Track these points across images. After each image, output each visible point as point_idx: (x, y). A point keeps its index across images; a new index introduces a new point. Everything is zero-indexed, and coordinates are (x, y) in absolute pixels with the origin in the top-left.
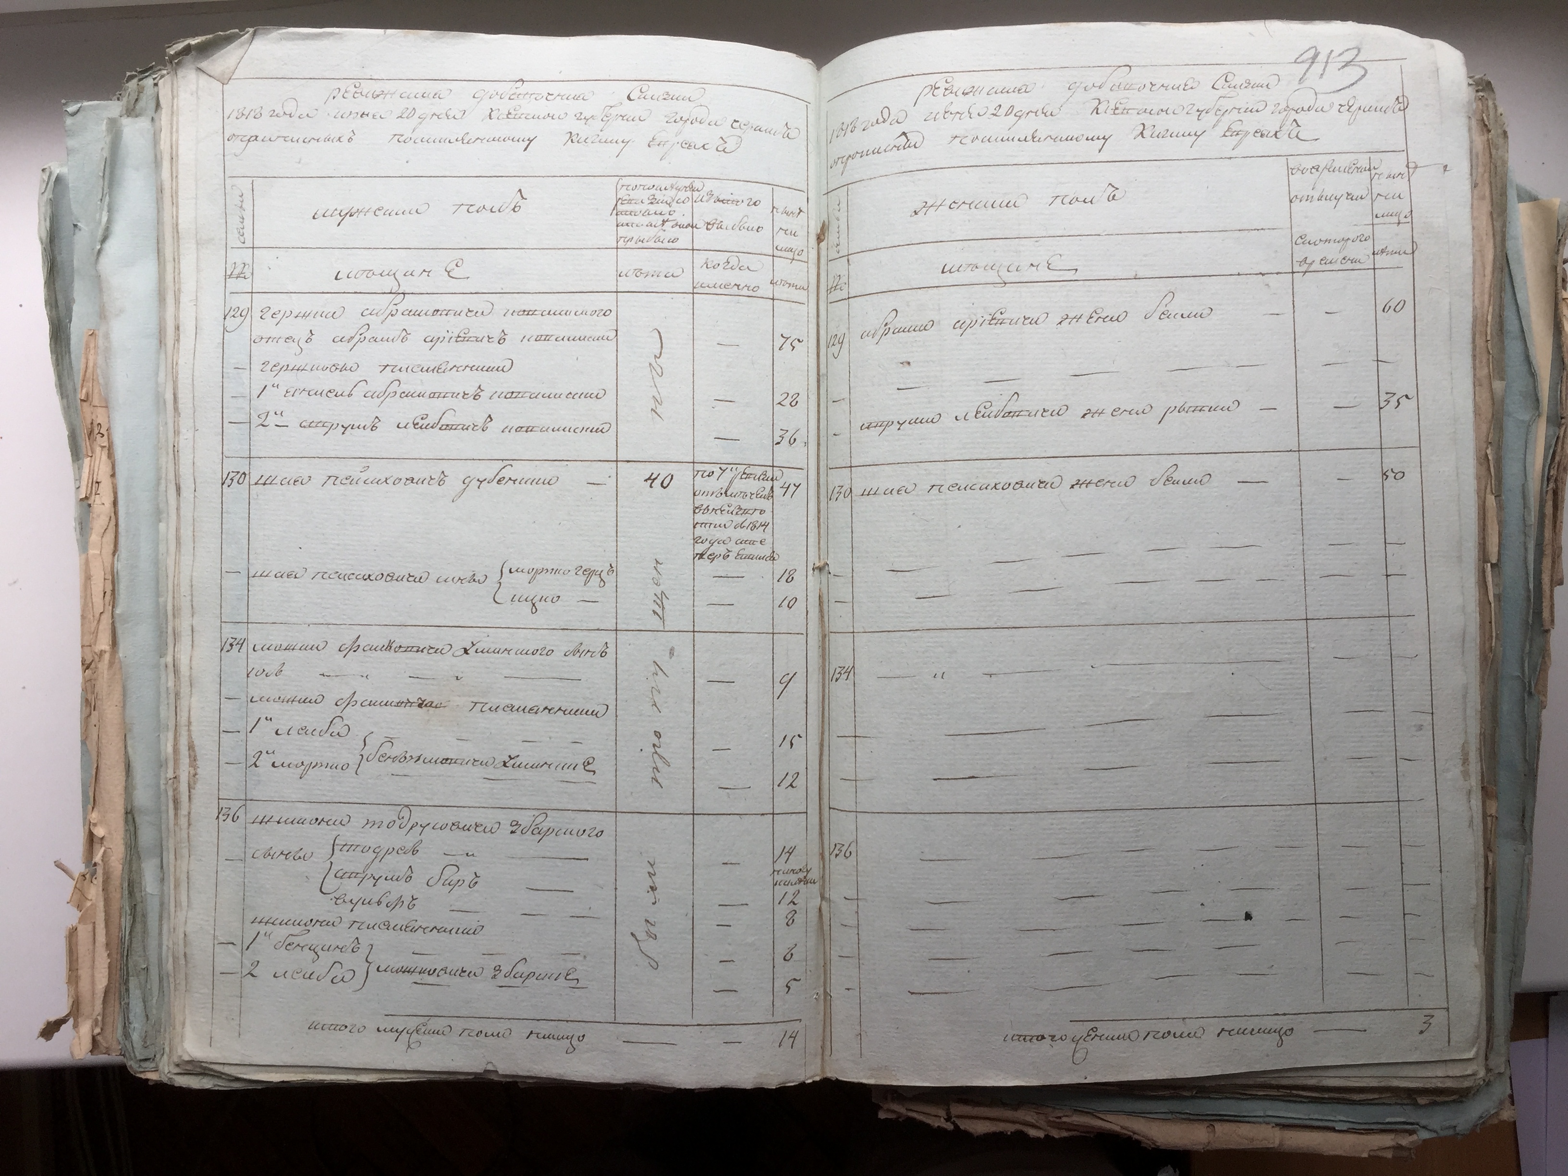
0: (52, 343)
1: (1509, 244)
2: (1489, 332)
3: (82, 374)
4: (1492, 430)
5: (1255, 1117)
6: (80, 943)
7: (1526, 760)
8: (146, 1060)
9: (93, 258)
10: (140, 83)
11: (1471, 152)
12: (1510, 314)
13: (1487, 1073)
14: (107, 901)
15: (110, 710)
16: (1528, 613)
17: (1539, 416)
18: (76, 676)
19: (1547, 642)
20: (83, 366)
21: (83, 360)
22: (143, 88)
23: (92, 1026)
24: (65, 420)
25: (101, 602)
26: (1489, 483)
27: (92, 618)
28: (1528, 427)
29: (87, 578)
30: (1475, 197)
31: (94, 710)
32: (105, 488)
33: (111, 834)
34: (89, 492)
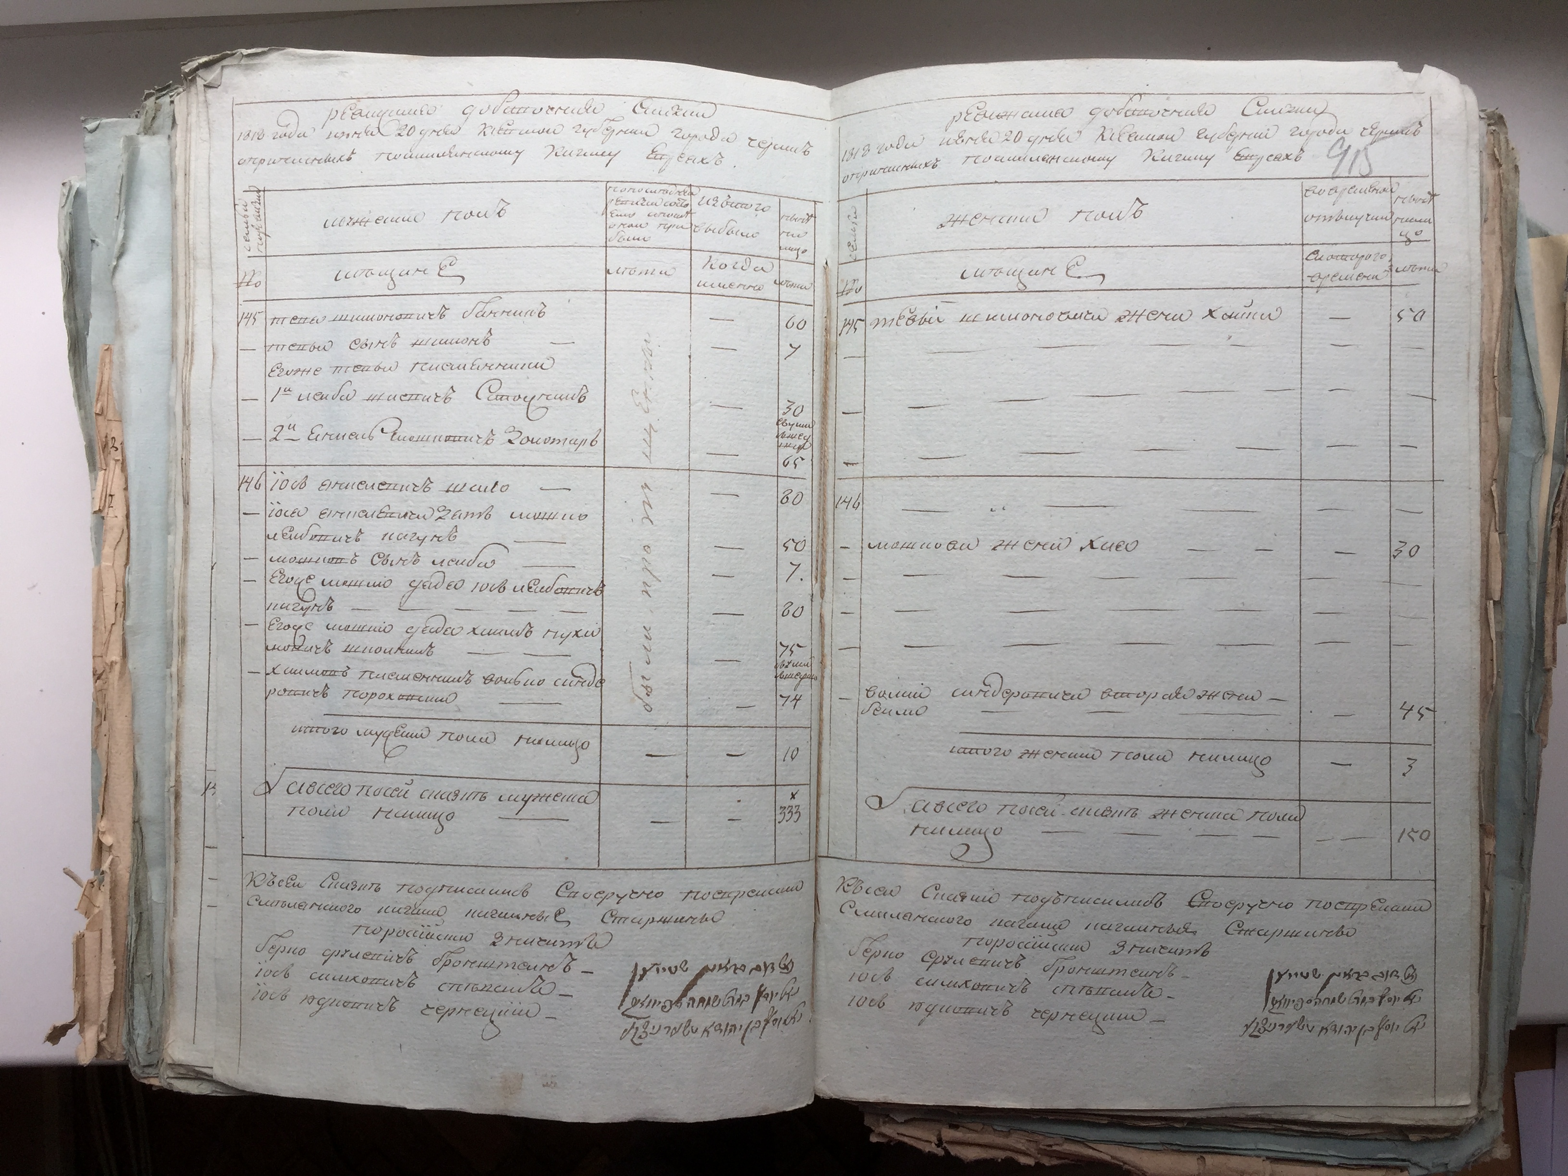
0: (71, 354)
1: (1519, 280)
2: (1496, 368)
3: (97, 387)
4: (1497, 468)
5: (1246, 1149)
6: (86, 949)
7: (1525, 798)
8: (150, 1066)
9: (110, 275)
10: (157, 101)
11: (1481, 187)
12: (1517, 349)
13: (1479, 1112)
14: (114, 910)
15: (119, 720)
16: (1529, 653)
17: (1545, 453)
18: (88, 685)
19: (1548, 681)
20: (98, 381)
21: (98, 374)
22: (161, 106)
23: (98, 1032)
24: (83, 430)
25: (112, 613)
26: (1493, 521)
27: (103, 629)
28: (1534, 463)
29: (100, 589)
30: (1485, 231)
31: (105, 720)
32: (118, 501)
33: (118, 842)
34: (102, 505)
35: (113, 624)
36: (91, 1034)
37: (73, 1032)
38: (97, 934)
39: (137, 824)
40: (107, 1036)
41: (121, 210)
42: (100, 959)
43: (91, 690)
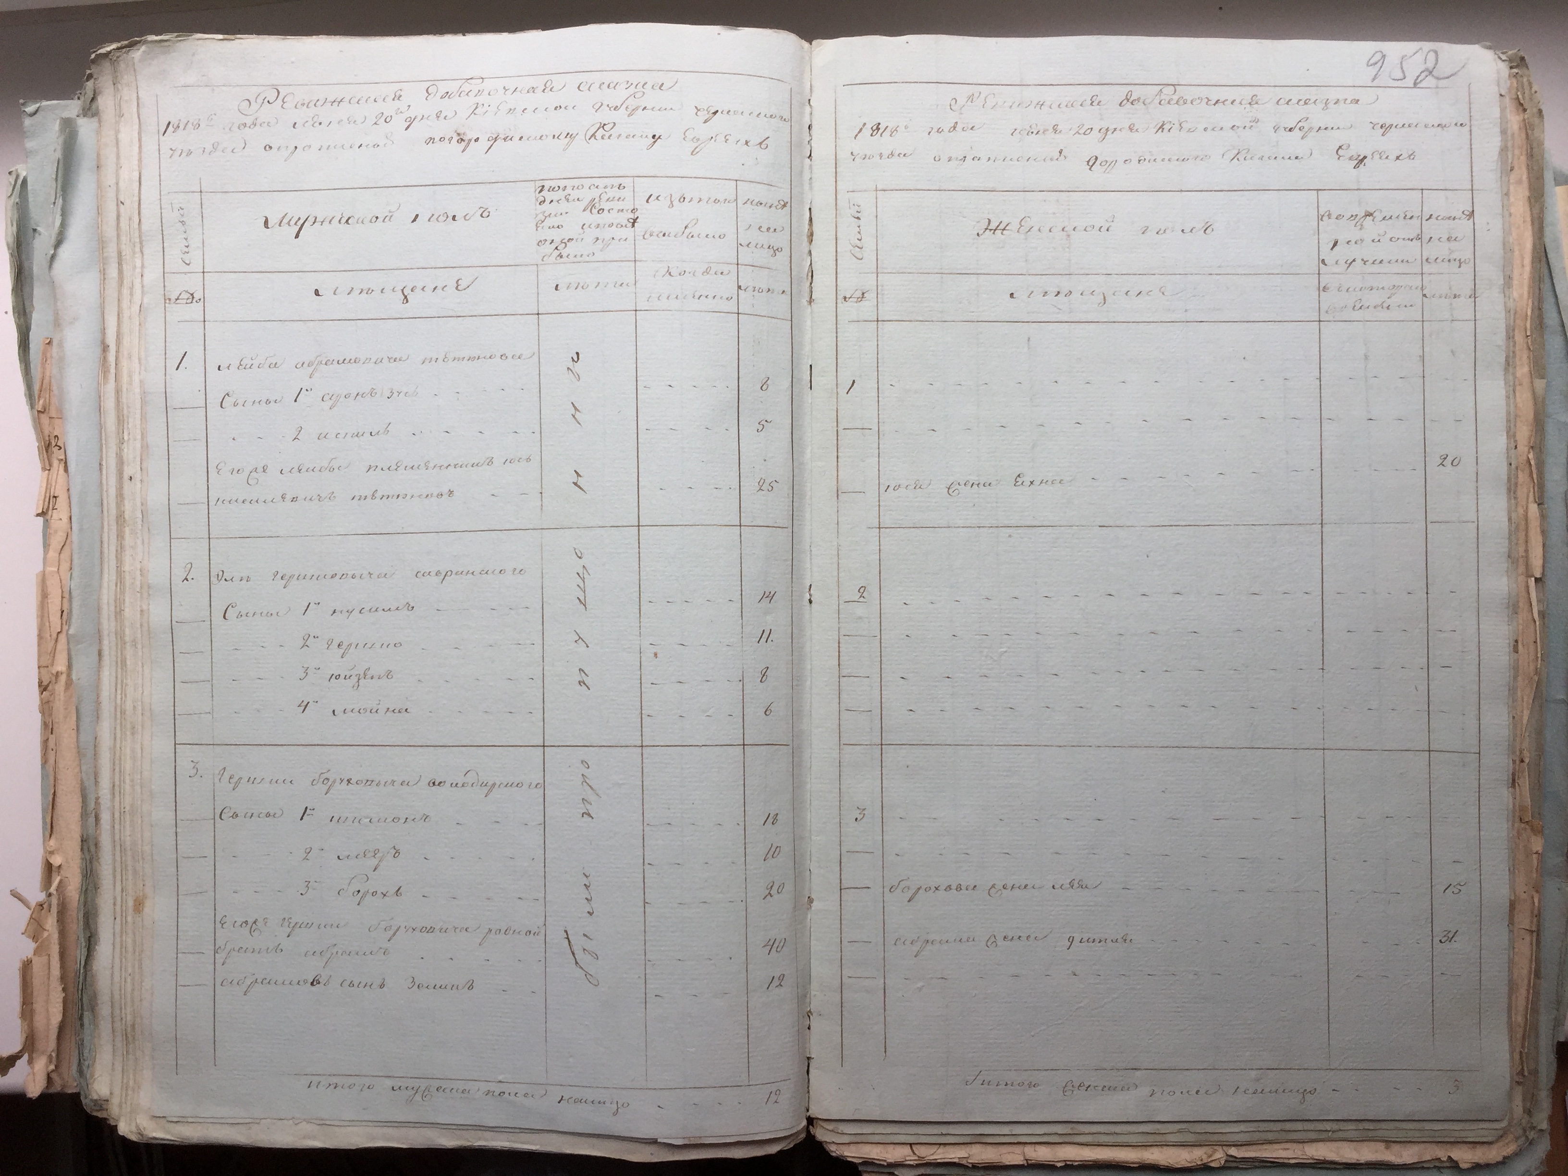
0: (20, 348)
1: (1548, 235)
2: (1528, 327)
3: (39, 384)
4: (1535, 434)
6: (34, 976)
9: (48, 263)
12: (1549, 306)
14: (62, 934)
15: (66, 733)
18: (34, 697)
20: (40, 376)
21: (39, 369)
23: (47, 1063)
24: (35, 430)
25: (58, 621)
27: (49, 638)
29: (44, 595)
30: (1511, 181)
31: (52, 733)
32: (62, 502)
33: (67, 862)
34: (46, 507)
35: (59, 633)
36: (41, 1065)
37: (22, 1063)
38: (45, 959)
39: (85, 843)
40: (56, 1067)
41: (58, 195)
42: (49, 985)
43: (37, 702)
